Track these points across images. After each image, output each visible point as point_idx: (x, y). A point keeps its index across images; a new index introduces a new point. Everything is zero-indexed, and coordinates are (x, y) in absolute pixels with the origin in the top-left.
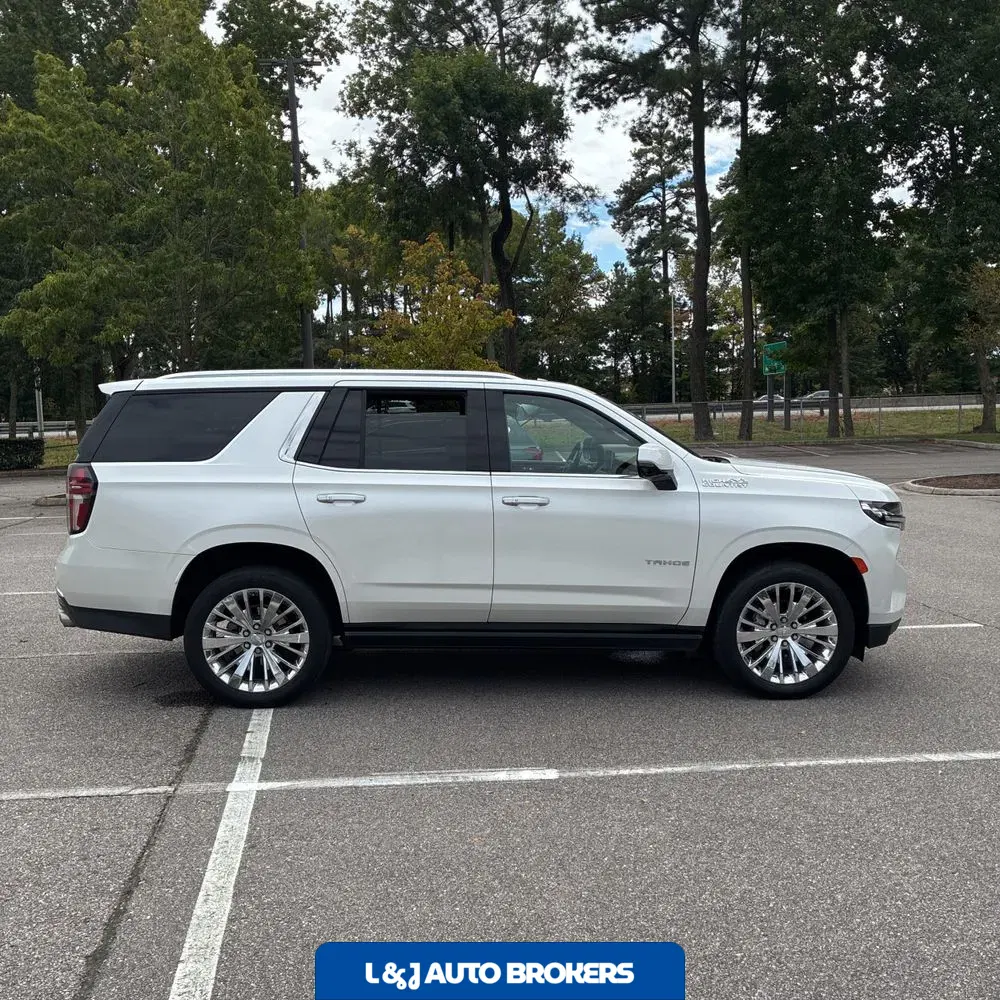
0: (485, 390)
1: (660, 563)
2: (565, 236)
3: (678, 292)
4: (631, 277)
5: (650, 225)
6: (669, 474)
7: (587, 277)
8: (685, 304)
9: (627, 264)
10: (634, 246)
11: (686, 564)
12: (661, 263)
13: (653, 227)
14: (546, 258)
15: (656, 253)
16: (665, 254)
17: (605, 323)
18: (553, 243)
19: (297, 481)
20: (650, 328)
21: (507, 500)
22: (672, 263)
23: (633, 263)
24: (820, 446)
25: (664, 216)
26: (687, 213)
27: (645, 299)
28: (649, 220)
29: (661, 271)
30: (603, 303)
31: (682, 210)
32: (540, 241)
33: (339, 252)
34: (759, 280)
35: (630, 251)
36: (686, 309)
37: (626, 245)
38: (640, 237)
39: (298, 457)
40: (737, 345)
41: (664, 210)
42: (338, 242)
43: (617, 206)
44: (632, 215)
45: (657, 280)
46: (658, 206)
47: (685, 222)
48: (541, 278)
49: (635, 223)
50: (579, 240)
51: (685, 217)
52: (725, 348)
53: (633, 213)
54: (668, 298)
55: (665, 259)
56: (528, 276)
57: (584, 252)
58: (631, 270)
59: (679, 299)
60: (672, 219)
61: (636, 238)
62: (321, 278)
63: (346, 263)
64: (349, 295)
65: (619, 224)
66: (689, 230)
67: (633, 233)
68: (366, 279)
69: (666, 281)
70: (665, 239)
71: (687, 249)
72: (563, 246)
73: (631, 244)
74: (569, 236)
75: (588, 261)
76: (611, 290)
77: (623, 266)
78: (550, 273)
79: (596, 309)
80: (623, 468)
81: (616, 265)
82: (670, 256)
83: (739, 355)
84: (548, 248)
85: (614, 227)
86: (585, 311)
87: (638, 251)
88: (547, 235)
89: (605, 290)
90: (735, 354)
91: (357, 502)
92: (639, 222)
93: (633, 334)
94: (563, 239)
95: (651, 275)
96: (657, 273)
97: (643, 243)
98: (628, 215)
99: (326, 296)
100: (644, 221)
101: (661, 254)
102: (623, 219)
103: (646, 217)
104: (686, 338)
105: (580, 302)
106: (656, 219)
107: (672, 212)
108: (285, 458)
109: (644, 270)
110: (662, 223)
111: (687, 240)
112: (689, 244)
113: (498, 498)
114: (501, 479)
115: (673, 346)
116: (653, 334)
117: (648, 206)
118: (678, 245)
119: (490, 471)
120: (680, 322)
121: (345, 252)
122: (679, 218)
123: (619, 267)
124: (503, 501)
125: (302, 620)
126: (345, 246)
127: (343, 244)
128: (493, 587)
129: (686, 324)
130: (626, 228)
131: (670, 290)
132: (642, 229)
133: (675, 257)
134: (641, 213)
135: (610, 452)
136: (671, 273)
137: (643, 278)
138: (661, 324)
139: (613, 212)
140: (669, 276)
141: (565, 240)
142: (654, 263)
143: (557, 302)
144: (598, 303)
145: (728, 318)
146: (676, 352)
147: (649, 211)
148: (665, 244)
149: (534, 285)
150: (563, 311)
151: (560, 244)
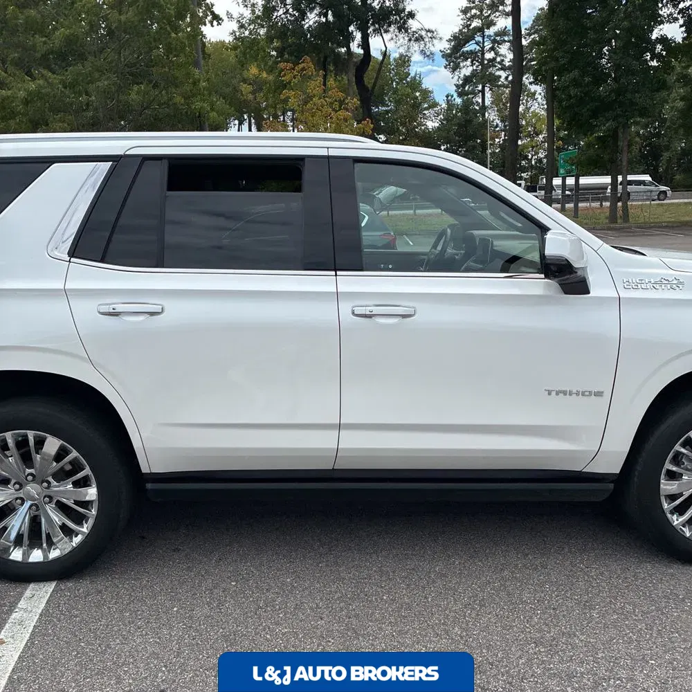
0: (328, 157)
1: (565, 393)
2: (409, 74)
3: (492, 116)
4: (458, 105)
5: (472, 65)
6: (579, 273)
7: (426, 105)
8: (497, 126)
9: (455, 95)
10: (461, 82)
11: (599, 394)
12: (480, 94)
13: (475, 68)
14: (396, 91)
15: (476, 87)
16: (483, 87)
17: (438, 140)
18: (401, 80)
19: (69, 286)
20: (471, 143)
21: (358, 311)
22: (488, 95)
23: (460, 95)
24: (604, 230)
25: (483, 58)
26: (500, 56)
27: (469, 122)
28: (472, 62)
29: (480, 101)
30: (438, 125)
31: (497, 54)
32: (391, 78)
33: (245, 88)
34: (560, 102)
35: (457, 86)
36: (498, 129)
37: (455, 81)
38: (465, 75)
39: (73, 253)
40: (535, 155)
41: (483, 54)
42: (245, 81)
43: (449, 51)
44: (459, 58)
45: (477, 108)
46: (479, 50)
47: (499, 63)
48: (392, 107)
49: (461, 65)
50: (420, 77)
51: (498, 59)
52: (526, 158)
53: (460, 56)
54: (485, 121)
55: (483, 92)
56: (383, 106)
57: (423, 86)
58: (459, 101)
59: (493, 122)
60: (490, 60)
61: (462, 76)
62: (233, 109)
63: (251, 97)
64: (253, 121)
65: (449, 65)
66: (502, 69)
67: (460, 72)
68: (265, 109)
69: (484, 108)
70: (483, 77)
71: (500, 83)
72: (407, 82)
73: (458, 80)
74: (412, 74)
75: (426, 93)
76: (443, 115)
77: (452, 96)
78: (398, 102)
79: (432, 129)
80: (510, 264)
81: (447, 96)
82: (487, 89)
83: (536, 163)
84: (398, 84)
85: (445, 67)
86: (424, 131)
87: (463, 85)
88: (396, 74)
89: (438, 115)
90: (533, 163)
91: (152, 314)
92: (465, 63)
93: (459, 148)
94: (407, 77)
95: (473, 104)
96: (477, 102)
97: (467, 80)
98: (456, 58)
99: (237, 122)
100: (469, 62)
101: (480, 88)
102: (453, 62)
103: (469, 60)
104: (497, 151)
105: (420, 124)
106: (477, 61)
107: (489, 56)
108: (57, 254)
109: (468, 99)
110: (482, 64)
111: (500, 77)
112: (502, 80)
113: (346, 308)
114: (350, 282)
115: (489, 156)
116: (474, 147)
117: (471, 51)
118: (493, 80)
119: (336, 270)
120: (493, 139)
121: (250, 88)
122: (494, 59)
123: (450, 97)
124: (353, 313)
125: (87, 471)
126: (250, 84)
127: (248, 82)
128: (340, 427)
129: (497, 140)
130: (456, 68)
131: (487, 115)
132: (467, 69)
133: (491, 89)
134: (466, 56)
135: (485, 242)
136: (488, 103)
137: (467, 106)
138: (479, 141)
139: (445, 56)
140: (486, 104)
141: (410, 77)
142: (475, 94)
143: (403, 124)
144: (433, 124)
145: (529, 135)
146: (491, 161)
147: (472, 55)
148: (484, 80)
149: (387, 112)
150: (407, 130)
151: (406, 80)
